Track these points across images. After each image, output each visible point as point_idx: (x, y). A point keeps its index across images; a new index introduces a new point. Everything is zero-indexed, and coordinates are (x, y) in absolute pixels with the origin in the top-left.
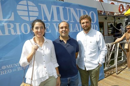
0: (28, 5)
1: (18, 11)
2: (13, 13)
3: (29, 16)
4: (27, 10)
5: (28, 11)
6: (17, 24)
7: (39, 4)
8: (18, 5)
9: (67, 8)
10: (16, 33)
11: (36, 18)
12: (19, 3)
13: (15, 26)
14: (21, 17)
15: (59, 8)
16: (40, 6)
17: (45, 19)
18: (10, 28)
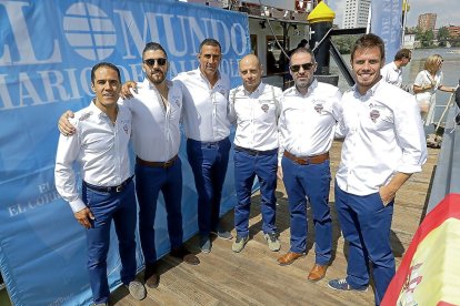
0: (88, 17)
1: (67, 35)
2: (56, 42)
3: (95, 48)
4: (88, 29)
5: (92, 33)
6: (71, 72)
7: (115, 11)
8: (66, 19)
9: (181, 17)
10: (72, 96)
11: (112, 50)
12: (67, 13)
13: (66, 76)
14: (77, 51)
15: (162, 18)
16: (118, 15)
17: (132, 54)
18: (56, 85)
